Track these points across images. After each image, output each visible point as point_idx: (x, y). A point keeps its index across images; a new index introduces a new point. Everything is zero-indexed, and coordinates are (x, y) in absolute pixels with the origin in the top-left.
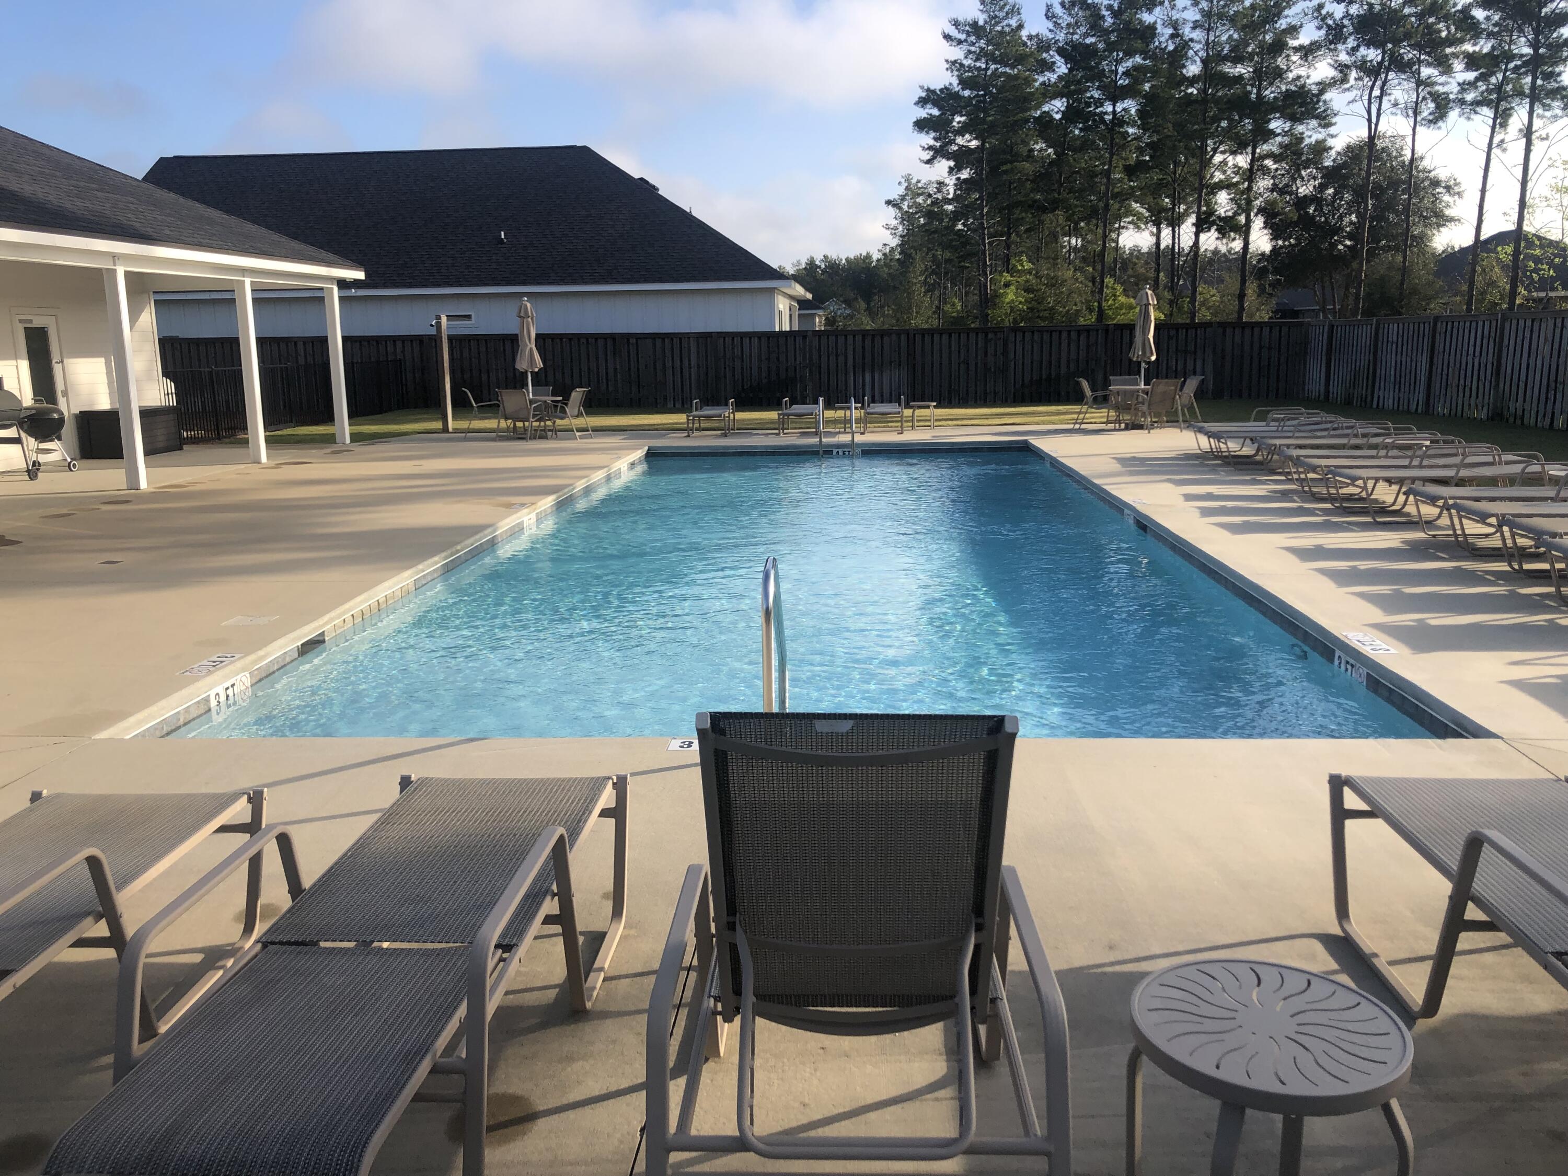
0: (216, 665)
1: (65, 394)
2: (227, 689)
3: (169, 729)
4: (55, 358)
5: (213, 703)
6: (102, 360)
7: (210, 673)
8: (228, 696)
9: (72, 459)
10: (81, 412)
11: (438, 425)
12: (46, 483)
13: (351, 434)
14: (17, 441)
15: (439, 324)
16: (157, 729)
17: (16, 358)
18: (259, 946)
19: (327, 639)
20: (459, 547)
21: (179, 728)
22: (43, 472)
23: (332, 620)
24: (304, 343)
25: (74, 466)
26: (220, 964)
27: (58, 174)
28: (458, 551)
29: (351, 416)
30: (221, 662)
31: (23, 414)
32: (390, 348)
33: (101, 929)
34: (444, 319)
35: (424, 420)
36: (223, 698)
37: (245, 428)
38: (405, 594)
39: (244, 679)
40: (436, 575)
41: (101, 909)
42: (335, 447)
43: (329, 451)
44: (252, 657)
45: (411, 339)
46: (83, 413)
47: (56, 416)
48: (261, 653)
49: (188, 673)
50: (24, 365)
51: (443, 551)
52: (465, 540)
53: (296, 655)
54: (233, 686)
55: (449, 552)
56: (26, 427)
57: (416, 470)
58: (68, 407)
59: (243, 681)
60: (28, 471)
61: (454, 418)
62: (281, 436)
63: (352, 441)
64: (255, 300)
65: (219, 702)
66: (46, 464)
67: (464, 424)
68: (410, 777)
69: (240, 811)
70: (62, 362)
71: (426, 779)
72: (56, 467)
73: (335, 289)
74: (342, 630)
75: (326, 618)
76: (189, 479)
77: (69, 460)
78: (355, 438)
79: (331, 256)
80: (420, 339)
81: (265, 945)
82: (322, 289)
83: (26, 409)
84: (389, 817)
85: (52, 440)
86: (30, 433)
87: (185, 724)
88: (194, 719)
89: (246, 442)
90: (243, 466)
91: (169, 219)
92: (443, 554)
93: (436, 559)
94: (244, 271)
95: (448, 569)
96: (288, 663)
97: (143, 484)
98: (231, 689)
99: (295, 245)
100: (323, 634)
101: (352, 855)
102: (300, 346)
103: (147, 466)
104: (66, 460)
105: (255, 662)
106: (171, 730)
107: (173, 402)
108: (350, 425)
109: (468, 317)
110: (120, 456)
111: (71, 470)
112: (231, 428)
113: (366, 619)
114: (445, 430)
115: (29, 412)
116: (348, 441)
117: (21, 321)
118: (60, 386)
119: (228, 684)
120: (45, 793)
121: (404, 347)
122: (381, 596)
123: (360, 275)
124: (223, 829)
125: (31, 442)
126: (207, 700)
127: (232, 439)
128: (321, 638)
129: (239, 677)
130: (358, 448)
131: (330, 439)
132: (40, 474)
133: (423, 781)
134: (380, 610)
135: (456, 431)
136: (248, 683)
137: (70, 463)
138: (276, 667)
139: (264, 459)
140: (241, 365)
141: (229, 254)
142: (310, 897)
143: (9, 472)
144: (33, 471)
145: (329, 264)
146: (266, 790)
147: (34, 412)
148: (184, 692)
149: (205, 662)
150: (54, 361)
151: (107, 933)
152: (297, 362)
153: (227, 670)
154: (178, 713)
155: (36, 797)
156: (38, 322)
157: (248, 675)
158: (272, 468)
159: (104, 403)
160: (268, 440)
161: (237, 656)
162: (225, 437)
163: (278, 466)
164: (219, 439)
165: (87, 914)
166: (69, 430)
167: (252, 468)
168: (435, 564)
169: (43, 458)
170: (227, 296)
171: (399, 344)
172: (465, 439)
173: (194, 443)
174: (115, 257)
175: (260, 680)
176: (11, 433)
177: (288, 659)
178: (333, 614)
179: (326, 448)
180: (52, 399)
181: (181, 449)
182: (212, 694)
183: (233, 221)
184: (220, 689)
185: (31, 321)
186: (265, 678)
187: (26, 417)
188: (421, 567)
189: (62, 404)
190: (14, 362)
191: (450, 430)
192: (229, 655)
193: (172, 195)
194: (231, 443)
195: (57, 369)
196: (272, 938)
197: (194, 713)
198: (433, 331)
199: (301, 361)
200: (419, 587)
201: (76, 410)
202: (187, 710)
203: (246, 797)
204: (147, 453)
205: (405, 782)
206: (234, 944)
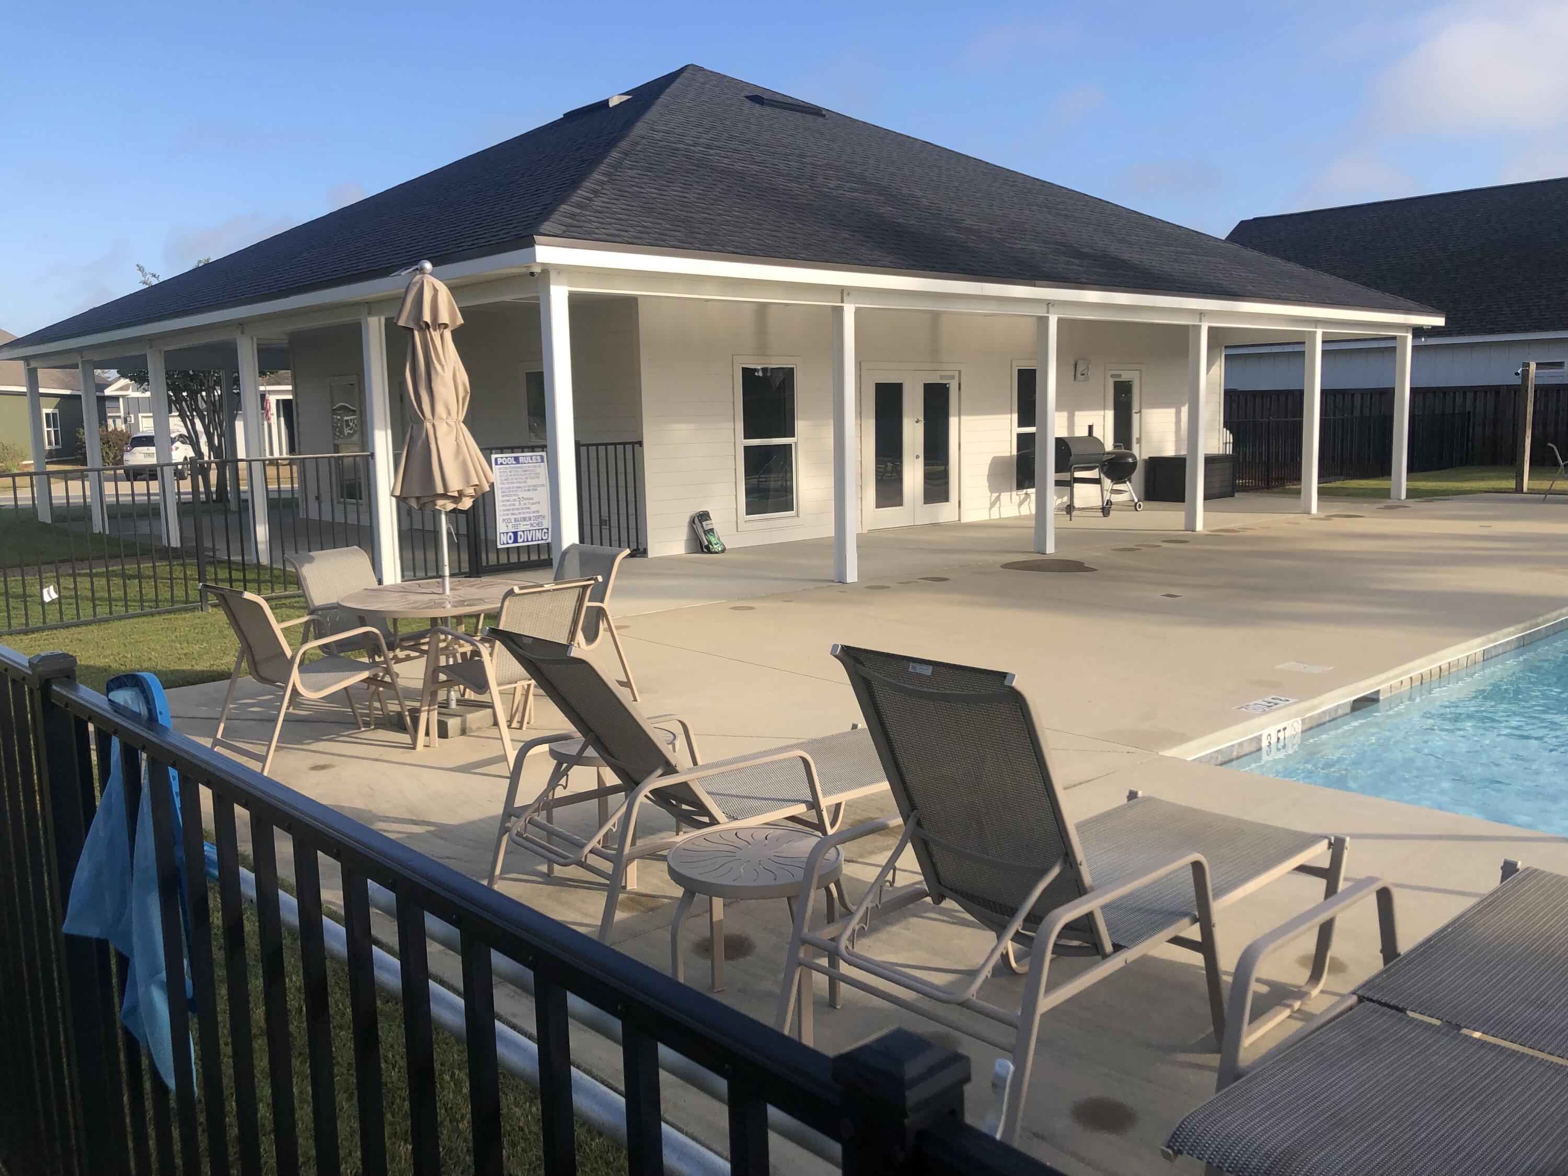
0: (1271, 706)
1: (1139, 441)
2: (1279, 731)
3: (1224, 760)
4: (1135, 408)
5: (1265, 744)
6: (1173, 411)
7: (1264, 712)
8: (1278, 739)
9: (1139, 501)
10: (1150, 458)
11: (1512, 484)
12: (1117, 520)
13: (1408, 490)
14: (1097, 481)
15: (1526, 373)
16: (1212, 757)
17: (1104, 409)
18: (1354, 999)
19: (1381, 698)
20: (1540, 620)
21: (1231, 761)
22: (1113, 510)
23: (1389, 679)
24: (1362, 395)
25: (1140, 505)
26: (1288, 1002)
27: (1161, 242)
28: (1538, 625)
29: (1410, 469)
30: (1276, 704)
31: (1105, 458)
32: (1459, 401)
33: (1194, 932)
34: (1533, 366)
35: (1491, 479)
36: (1274, 740)
37: (1298, 479)
38: (1471, 665)
39: (1295, 725)
40: (1508, 648)
41: (1197, 913)
42: (1389, 502)
43: (1382, 505)
44: (1306, 704)
45: (1486, 390)
46: (1152, 459)
47: (1130, 460)
48: (1315, 701)
49: (1244, 710)
50: (1110, 415)
51: (1521, 622)
52: (1547, 613)
53: (1348, 710)
54: (1284, 729)
55: (1527, 624)
56: (1105, 469)
57: (1485, 532)
58: (1141, 452)
59: (1295, 726)
60: (1103, 509)
61: (1530, 478)
62: (1332, 488)
63: (1407, 497)
64: (1324, 352)
65: (1270, 743)
66: (1117, 503)
67: (1545, 485)
68: (1515, 864)
69: (1319, 854)
70: (1140, 412)
71: (1536, 870)
72: (1124, 506)
73: (1410, 336)
74: (1399, 691)
75: (1383, 677)
76: (1241, 525)
77: (1136, 500)
78: (1411, 494)
79: (1410, 303)
80: (1496, 391)
81: (1361, 999)
82: (1394, 338)
83: (1108, 453)
84: (1489, 903)
85: (1125, 482)
86: (1108, 476)
87: (1238, 758)
88: (1246, 755)
89: (1298, 492)
90: (1292, 516)
91: (1251, 276)
92: (1520, 626)
93: (1511, 629)
94: (1317, 322)
95: (1524, 644)
96: (1340, 717)
97: (1199, 527)
98: (1282, 732)
99: (1372, 293)
100: (1378, 692)
101: (1452, 932)
102: (1358, 398)
103: (1206, 509)
104: (1133, 500)
105: (1309, 710)
106: (1226, 760)
107: (1229, 450)
108: (1408, 480)
109: (1560, 365)
110: (1182, 500)
111: (1137, 510)
112: (1281, 479)
113: (1423, 684)
114: (1519, 489)
115: (1110, 457)
116: (1403, 496)
117: (1112, 376)
118: (1135, 434)
119: (1281, 727)
120: (1140, 794)
121: (1475, 399)
122: (1444, 663)
123: (1440, 321)
124: (1302, 869)
125: (1107, 483)
126: (1259, 739)
127: (1280, 489)
128: (1374, 697)
129: (1291, 721)
130: (1414, 504)
131: (1385, 494)
132: (1111, 512)
133: (1532, 873)
134: (1442, 676)
135: (1531, 491)
136: (1299, 727)
137: (1136, 504)
138: (1327, 718)
139: (1314, 509)
140: (1302, 417)
141: (1305, 305)
142: (1406, 965)
143: (1087, 508)
144: (1106, 509)
145: (1408, 311)
146: (1348, 839)
147: (1114, 456)
148: (1239, 728)
149: (1260, 702)
150: (1134, 411)
151: (1198, 938)
152: (1352, 413)
153: (1281, 713)
154: (1233, 746)
155: (1132, 795)
156: (1125, 376)
157: (1300, 722)
158: (1321, 519)
159: (1169, 451)
160: (1321, 492)
161: (1292, 701)
162: (1274, 487)
163: (1328, 518)
164: (1268, 488)
165: (1184, 915)
166: (1138, 475)
167: (1302, 519)
168: (1508, 635)
169: (1116, 498)
170: (1297, 348)
171: (1470, 396)
172: (1544, 501)
173: (1244, 491)
174: (1201, 314)
175: (1311, 728)
176: (1093, 474)
177: (1340, 712)
178: (1392, 673)
179: (1380, 502)
180: (1128, 446)
181: (1233, 496)
182: (1265, 733)
183: (1310, 273)
184: (1272, 730)
185: (1120, 376)
186: (1314, 727)
187: (1106, 461)
188: (1493, 636)
189: (1135, 450)
190: (1102, 412)
191: (1525, 489)
192: (1283, 698)
193: (1256, 253)
194: (1280, 493)
195: (1135, 418)
196: (1369, 994)
197: (1246, 749)
198: (1518, 381)
199: (1357, 413)
200: (1488, 657)
201: (1146, 456)
202: (1240, 744)
203: (1326, 842)
204: (1207, 497)
205: (1509, 869)
206: (1301, 987)
